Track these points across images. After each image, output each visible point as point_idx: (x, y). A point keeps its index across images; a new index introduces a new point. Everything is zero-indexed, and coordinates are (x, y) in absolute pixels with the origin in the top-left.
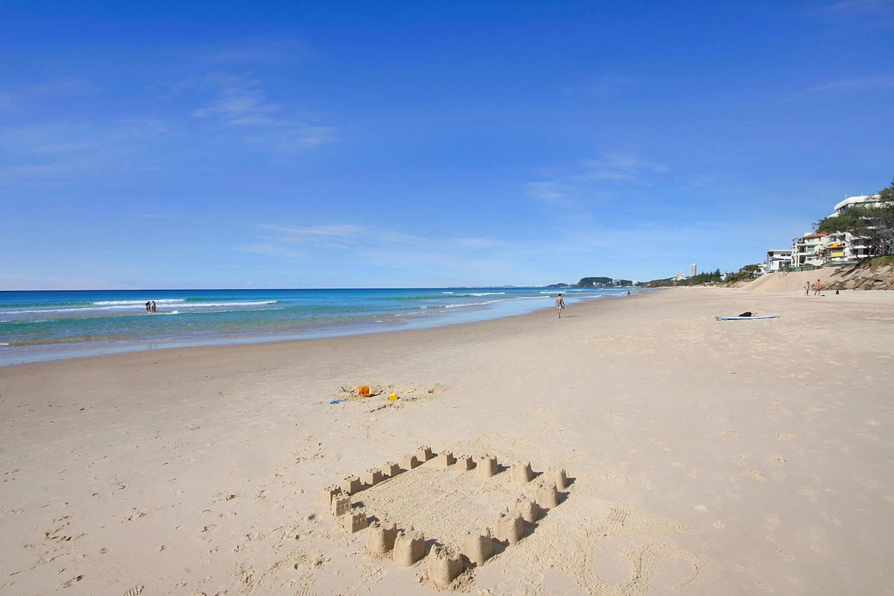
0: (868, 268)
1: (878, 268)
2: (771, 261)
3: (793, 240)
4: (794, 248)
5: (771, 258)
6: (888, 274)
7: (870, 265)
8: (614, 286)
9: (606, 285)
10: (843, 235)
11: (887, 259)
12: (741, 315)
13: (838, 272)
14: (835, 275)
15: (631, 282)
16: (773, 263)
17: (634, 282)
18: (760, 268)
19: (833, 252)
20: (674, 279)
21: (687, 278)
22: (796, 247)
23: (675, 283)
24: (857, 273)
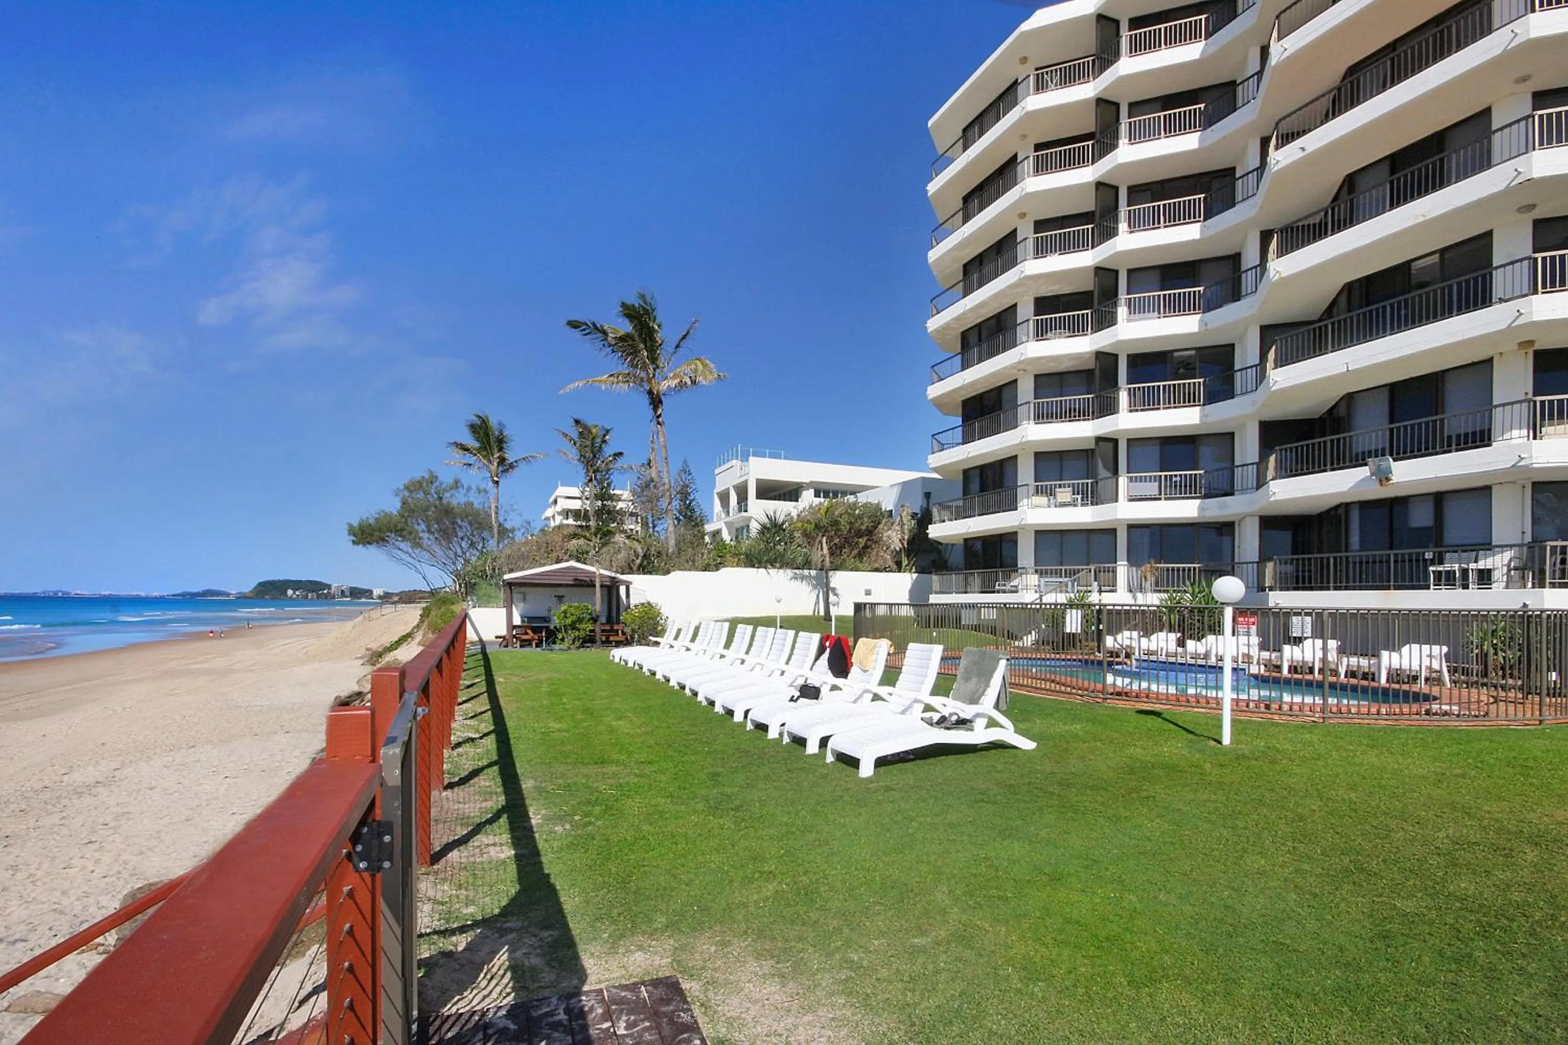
8: (335, 598)
9: (318, 597)
15: (371, 592)
17: (377, 592)
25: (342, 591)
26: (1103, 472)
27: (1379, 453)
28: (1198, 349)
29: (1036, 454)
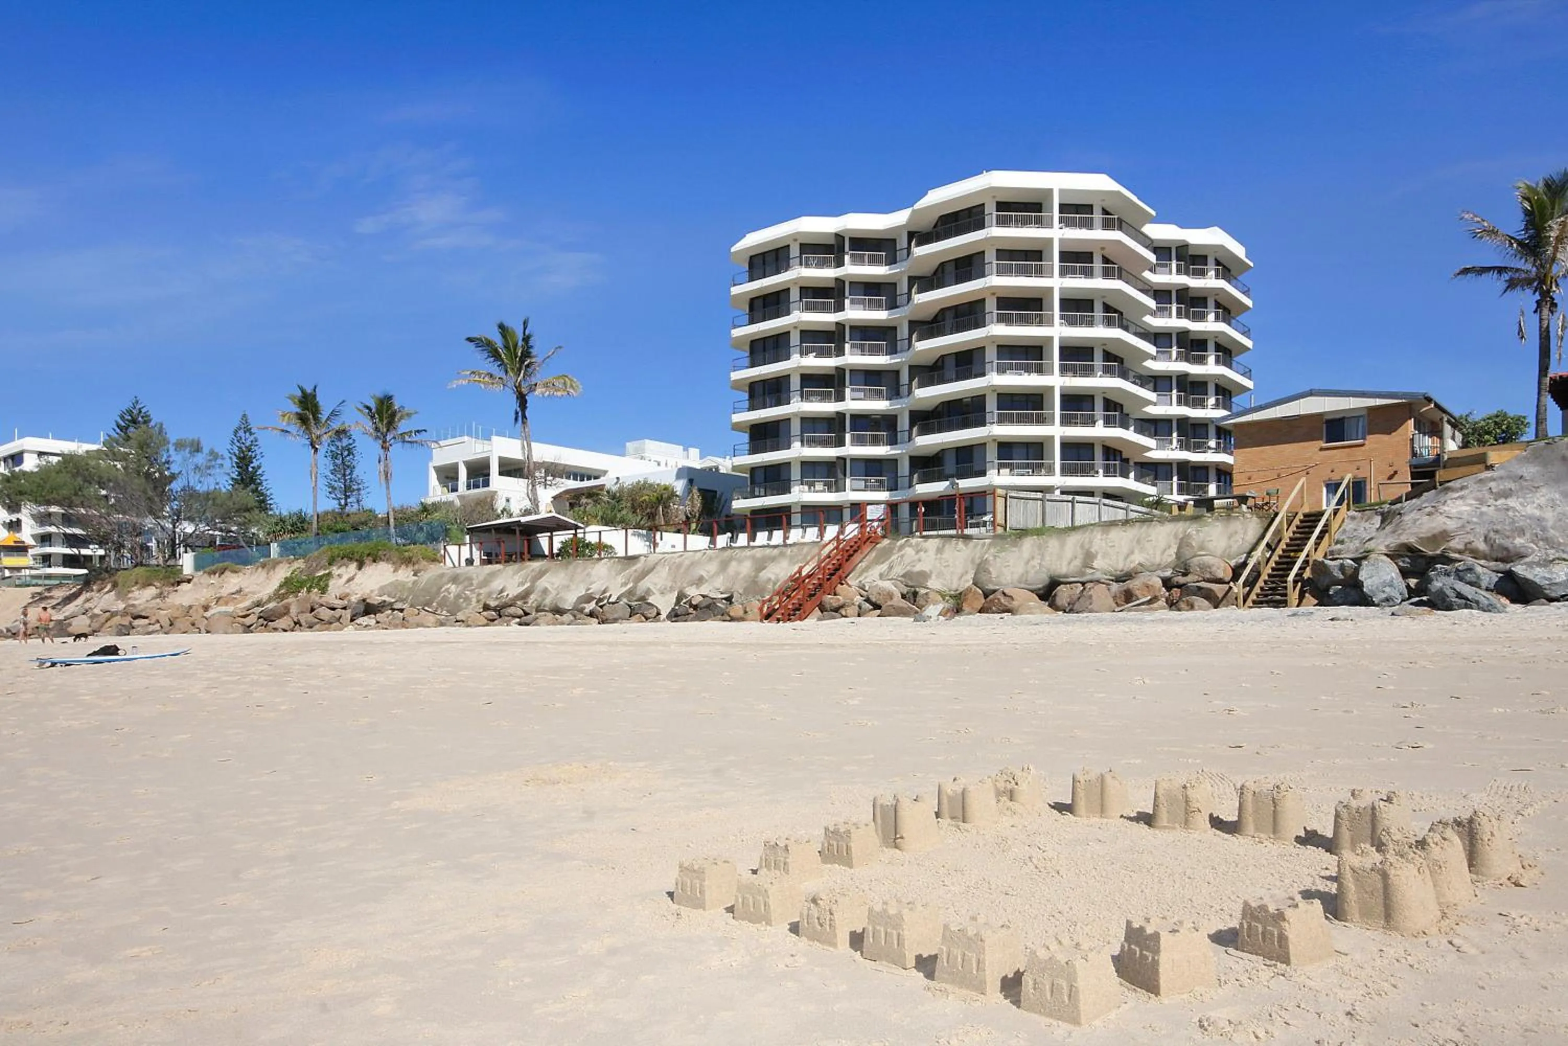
0: (110, 591)
1: (133, 591)
6: (158, 604)
7: (115, 585)
10: (14, 520)
11: (149, 574)
12: (95, 652)
13: (40, 598)
14: (34, 605)
19: (5, 555)
24: (88, 600)
26: (840, 476)
27: (952, 476)
28: (883, 416)
29: (802, 462)
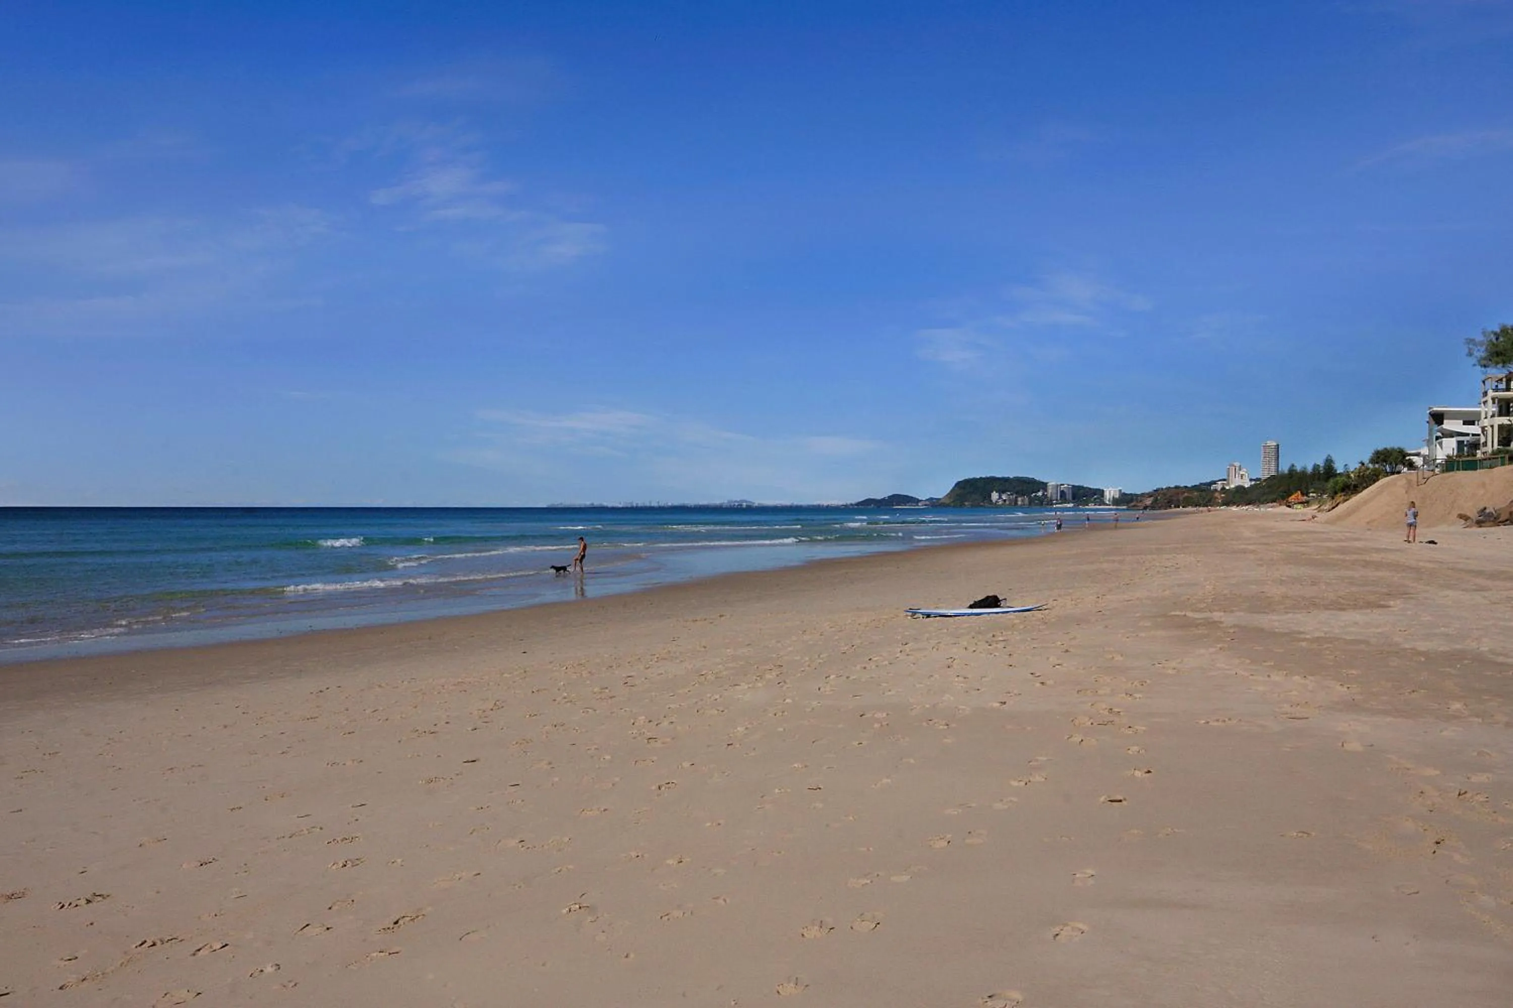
2: (1437, 438)
3: (1484, 382)
4: (1485, 403)
5: (1438, 431)
8: (1052, 504)
9: (1030, 503)
15: (1101, 493)
16: (1441, 444)
17: (1110, 493)
18: (1411, 457)
20: (1219, 486)
21: (1253, 483)
22: (1490, 402)
23: (1220, 497)
25: (1062, 492)
